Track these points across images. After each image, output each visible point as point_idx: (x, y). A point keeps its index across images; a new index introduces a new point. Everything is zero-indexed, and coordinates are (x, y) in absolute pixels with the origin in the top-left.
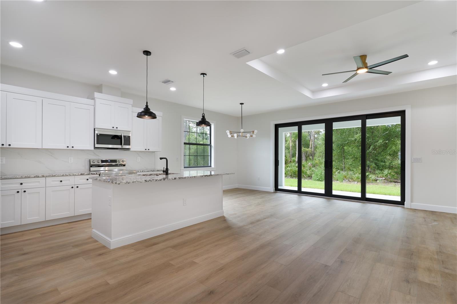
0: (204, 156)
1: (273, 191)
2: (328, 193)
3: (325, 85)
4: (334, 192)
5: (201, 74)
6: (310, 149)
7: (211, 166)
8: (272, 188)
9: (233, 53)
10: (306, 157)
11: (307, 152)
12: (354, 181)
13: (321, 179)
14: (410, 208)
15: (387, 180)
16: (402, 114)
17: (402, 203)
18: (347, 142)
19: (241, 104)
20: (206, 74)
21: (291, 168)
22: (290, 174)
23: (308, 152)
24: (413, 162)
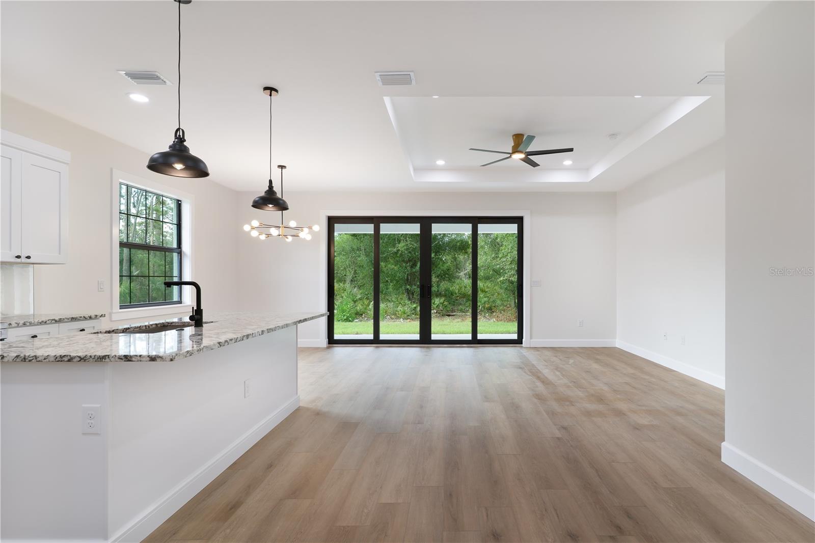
0: (165, 277)
1: (325, 346)
2: (425, 339)
3: (440, 163)
4: (434, 337)
5: (266, 89)
7: (180, 302)
8: (323, 341)
9: (381, 74)
12: (398, 318)
13: (350, 319)
14: (532, 347)
15: (439, 313)
16: (519, 221)
17: (519, 341)
18: (384, 255)
19: (279, 166)
20: (276, 91)
24: (532, 286)
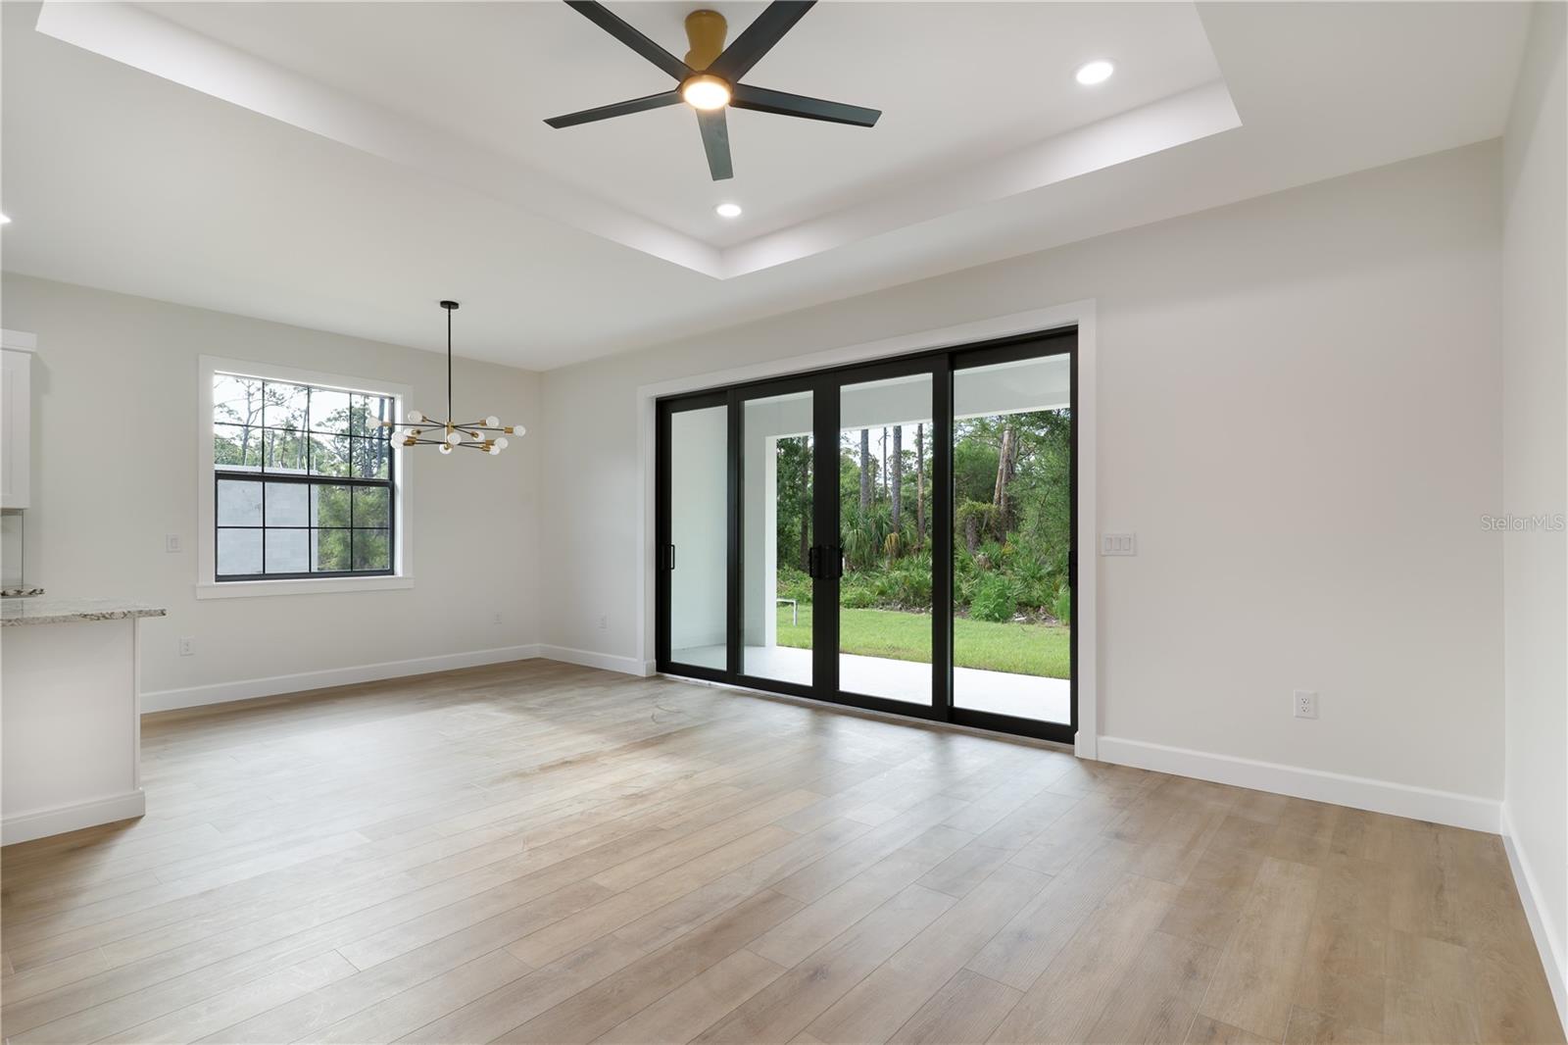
0: (352, 528)
1: (642, 673)
2: (824, 686)
3: (730, 211)
6: (994, 506)
7: (389, 572)
8: (640, 658)
10: (978, 532)
11: (983, 515)
14: (1094, 759)
16: (1073, 340)
17: (1067, 732)
21: (904, 573)
22: (902, 596)
23: (986, 516)
24: (1103, 553)
